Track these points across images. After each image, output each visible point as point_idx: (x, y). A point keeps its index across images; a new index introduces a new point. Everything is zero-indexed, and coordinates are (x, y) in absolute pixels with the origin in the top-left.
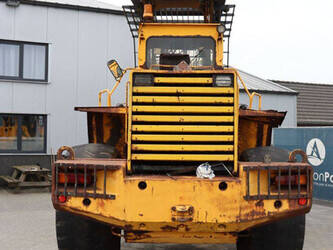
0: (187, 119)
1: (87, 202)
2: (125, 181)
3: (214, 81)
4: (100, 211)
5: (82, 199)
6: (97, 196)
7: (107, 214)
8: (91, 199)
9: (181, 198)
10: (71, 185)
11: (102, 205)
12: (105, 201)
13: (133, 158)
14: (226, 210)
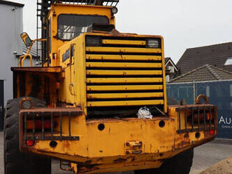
0: (128, 72)
1: (53, 144)
2: (87, 124)
3: (147, 43)
4: (66, 151)
5: (49, 142)
6: (63, 139)
7: (72, 153)
8: (58, 142)
9: (131, 135)
10: (38, 130)
11: (68, 145)
12: (70, 142)
13: (89, 105)
14: (164, 142)
